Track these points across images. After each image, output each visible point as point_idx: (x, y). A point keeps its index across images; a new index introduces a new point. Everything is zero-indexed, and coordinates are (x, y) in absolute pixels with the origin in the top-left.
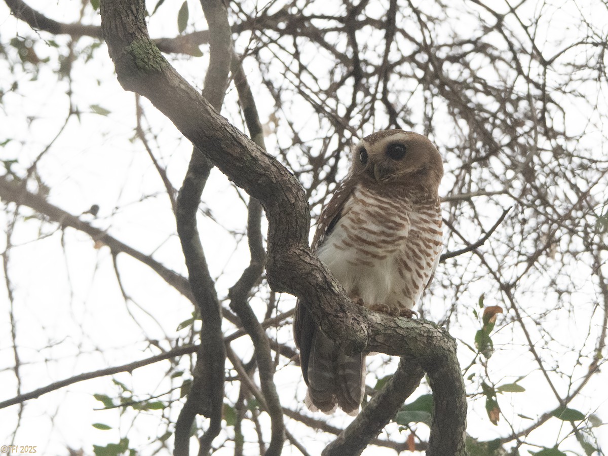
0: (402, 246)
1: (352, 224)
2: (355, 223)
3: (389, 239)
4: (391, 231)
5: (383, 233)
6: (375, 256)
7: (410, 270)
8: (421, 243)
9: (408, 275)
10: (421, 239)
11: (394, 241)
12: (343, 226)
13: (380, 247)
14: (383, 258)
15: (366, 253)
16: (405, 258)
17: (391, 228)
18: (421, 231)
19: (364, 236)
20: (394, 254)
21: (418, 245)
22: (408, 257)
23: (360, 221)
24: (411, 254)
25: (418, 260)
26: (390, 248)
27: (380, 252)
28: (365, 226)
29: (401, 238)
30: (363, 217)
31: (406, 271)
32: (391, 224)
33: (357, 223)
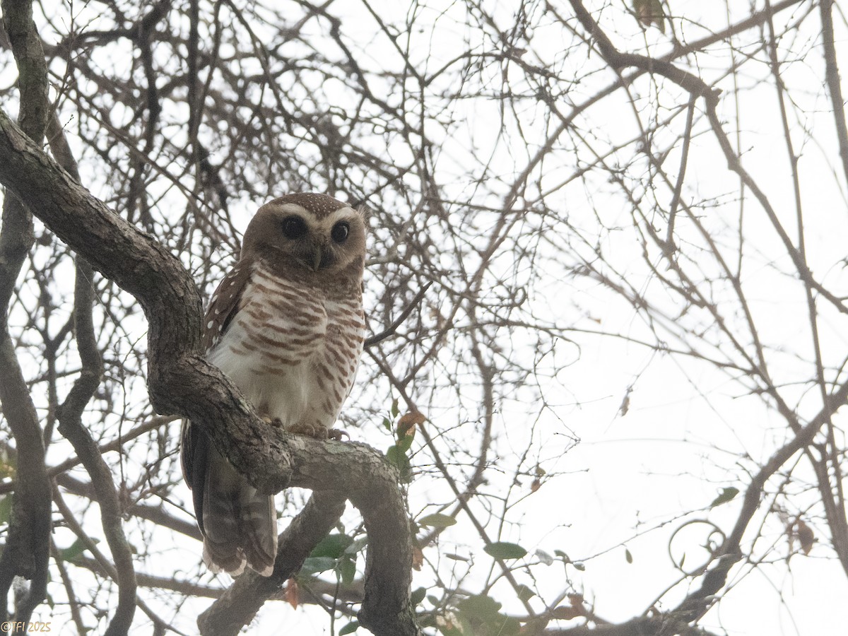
0: (320, 347)
1: (254, 319)
2: (257, 318)
3: (302, 338)
4: (304, 328)
5: (294, 330)
6: (285, 361)
7: (331, 377)
8: (344, 341)
9: (329, 384)
10: (343, 335)
11: (309, 340)
12: (241, 323)
13: (292, 349)
14: (297, 363)
15: (274, 357)
16: (325, 363)
17: (303, 323)
18: (343, 326)
19: (270, 335)
20: (309, 357)
21: (340, 344)
22: (329, 361)
23: (263, 316)
24: (332, 356)
25: (341, 365)
26: (305, 349)
27: (293, 355)
28: (270, 322)
29: (318, 336)
30: (267, 309)
31: (327, 379)
32: (303, 318)
33: (259, 318)
